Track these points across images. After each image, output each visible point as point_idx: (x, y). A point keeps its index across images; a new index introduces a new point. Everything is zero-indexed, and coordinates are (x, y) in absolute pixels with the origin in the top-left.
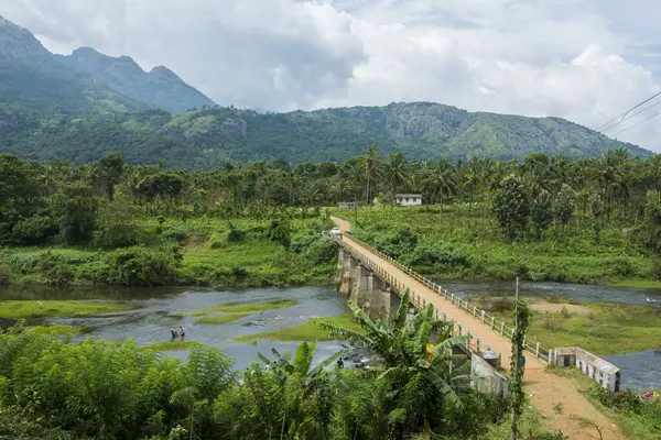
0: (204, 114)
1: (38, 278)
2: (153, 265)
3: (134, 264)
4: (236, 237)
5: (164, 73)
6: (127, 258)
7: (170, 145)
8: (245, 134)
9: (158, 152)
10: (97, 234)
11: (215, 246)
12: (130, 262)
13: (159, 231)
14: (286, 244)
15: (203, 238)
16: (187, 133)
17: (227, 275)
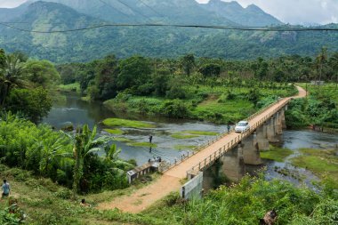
0: (272, 29)
1: (136, 110)
2: (179, 109)
3: (171, 108)
4: (231, 97)
5: (254, 8)
6: (169, 104)
7: (251, 47)
8: (295, 39)
9: (245, 50)
10: (167, 92)
11: (220, 101)
12: (169, 107)
13: (196, 92)
14: (255, 103)
15: (217, 97)
16: (262, 40)
17: (213, 117)
